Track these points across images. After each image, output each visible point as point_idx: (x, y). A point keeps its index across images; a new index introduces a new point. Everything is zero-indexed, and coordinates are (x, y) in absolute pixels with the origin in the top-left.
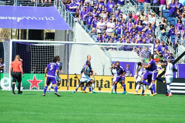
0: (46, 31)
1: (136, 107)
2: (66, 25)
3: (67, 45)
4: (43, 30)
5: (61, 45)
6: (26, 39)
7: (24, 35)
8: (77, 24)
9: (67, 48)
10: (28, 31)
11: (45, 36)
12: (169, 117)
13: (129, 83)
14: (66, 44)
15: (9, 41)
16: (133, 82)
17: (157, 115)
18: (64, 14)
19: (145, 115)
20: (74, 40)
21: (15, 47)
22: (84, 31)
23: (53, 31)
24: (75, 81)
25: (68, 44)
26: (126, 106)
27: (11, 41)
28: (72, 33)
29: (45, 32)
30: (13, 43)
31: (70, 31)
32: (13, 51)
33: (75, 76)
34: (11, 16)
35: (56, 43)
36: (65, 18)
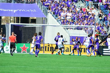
0: (31, 18)
1: (84, 63)
2: (43, 15)
3: (43, 27)
4: (29, 18)
5: (40, 26)
6: (19, 23)
7: (18, 20)
8: (49, 14)
9: (43, 28)
10: (20, 18)
11: (30, 21)
12: (104, 69)
14: (43, 26)
16: (83, 48)
17: (97, 68)
18: (41, 8)
19: (90, 68)
20: (48, 23)
21: (12, 27)
22: (54, 18)
23: (35, 18)
25: (44, 26)
26: (79, 63)
27: (10, 24)
28: (47, 19)
30: (11, 25)
31: (45, 18)
32: (11, 30)
33: (48, 45)
34: (10, 9)
35: (37, 25)
36: (42, 10)
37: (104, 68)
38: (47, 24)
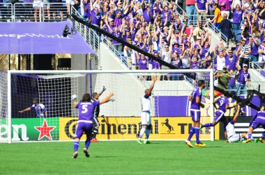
0: (58, 56)
1: (191, 160)
2: (88, 48)
3: (89, 76)
4: (54, 55)
5: (80, 75)
6: (30, 69)
7: (27, 62)
8: (102, 45)
9: (89, 79)
10: (32, 57)
11: (57, 64)
12: (237, 172)
13: (180, 126)
14: (87, 74)
15: (7, 73)
16: (186, 124)
17: (223, 171)
18: (83, 31)
19: (204, 171)
20: (99, 68)
21: (15, 80)
22: (113, 54)
23: (68, 56)
24: (103, 126)
25: (91, 74)
26: (177, 160)
27: (9, 72)
28: (96, 58)
29: (57, 58)
30: (12, 75)
31: (92, 55)
32: (12, 86)
33: (102, 119)
34: (8, 33)
35: (73, 74)
36: (85, 37)
37: (239, 171)
38: (97, 69)
